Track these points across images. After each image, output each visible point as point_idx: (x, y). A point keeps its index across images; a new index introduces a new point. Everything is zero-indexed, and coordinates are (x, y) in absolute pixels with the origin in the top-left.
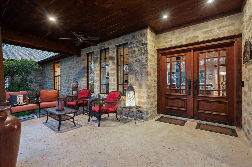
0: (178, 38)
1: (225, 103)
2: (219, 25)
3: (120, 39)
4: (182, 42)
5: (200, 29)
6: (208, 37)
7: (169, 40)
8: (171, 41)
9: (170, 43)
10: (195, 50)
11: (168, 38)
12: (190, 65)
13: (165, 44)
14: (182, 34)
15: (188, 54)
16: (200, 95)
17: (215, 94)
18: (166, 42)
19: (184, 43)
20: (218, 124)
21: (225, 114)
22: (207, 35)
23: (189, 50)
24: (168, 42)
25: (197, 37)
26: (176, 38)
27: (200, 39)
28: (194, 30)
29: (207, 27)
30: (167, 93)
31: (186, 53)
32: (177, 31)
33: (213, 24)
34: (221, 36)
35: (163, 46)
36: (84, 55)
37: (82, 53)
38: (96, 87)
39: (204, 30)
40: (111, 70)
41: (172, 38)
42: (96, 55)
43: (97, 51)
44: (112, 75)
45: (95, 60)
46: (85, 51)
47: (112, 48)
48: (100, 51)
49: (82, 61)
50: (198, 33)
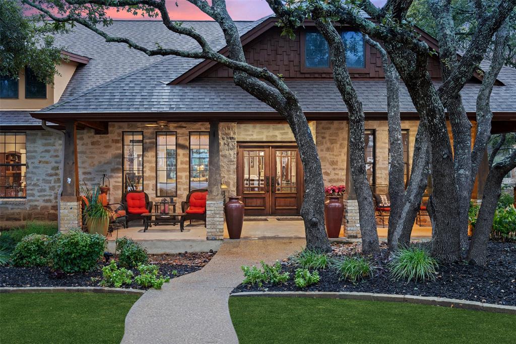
0: (259, 133)
1: (296, 197)
3: (197, 125)
4: (262, 138)
5: (278, 129)
6: (284, 138)
7: (250, 133)
8: (252, 135)
9: (251, 137)
10: (273, 147)
11: (249, 131)
12: (268, 161)
13: (246, 137)
14: (263, 130)
15: (267, 150)
16: (277, 192)
18: (247, 135)
19: (265, 140)
20: (291, 217)
21: (295, 208)
22: (284, 136)
23: (269, 147)
24: (249, 135)
25: (276, 136)
26: (257, 132)
27: (279, 139)
28: (273, 128)
29: (284, 130)
30: (245, 192)
31: (265, 149)
32: (258, 126)
35: (243, 138)
36: (116, 134)
37: (110, 129)
38: (148, 186)
39: (281, 131)
40: (182, 163)
41: (253, 132)
42: (150, 138)
43: (152, 133)
44: (183, 170)
45: (148, 145)
46: (120, 127)
47: (183, 134)
48: (156, 132)
49: (110, 143)
50: (277, 133)
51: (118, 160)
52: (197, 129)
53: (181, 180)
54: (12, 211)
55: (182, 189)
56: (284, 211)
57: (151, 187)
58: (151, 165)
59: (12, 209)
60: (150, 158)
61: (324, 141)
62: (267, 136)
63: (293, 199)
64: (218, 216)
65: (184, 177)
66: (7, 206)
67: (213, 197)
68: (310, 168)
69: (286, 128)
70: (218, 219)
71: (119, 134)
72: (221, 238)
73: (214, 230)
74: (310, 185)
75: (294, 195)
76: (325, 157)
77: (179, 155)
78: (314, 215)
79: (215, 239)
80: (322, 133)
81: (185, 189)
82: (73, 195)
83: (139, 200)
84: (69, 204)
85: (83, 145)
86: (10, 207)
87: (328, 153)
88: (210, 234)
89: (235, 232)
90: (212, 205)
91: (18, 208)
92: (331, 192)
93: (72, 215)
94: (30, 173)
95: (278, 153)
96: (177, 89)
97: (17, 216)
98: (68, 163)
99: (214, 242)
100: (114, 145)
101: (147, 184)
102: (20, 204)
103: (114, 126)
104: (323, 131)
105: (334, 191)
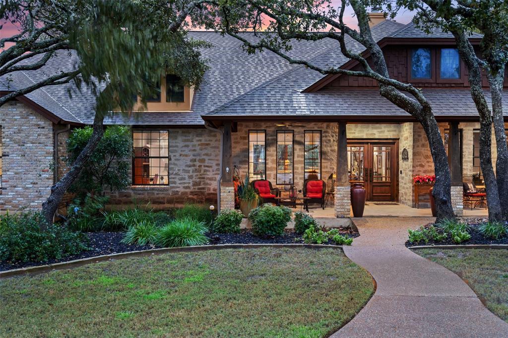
0: (360, 131)
1: (390, 186)
2: (388, 129)
3: (311, 125)
4: (363, 136)
5: (376, 128)
6: (382, 136)
7: (353, 131)
8: (354, 133)
9: (354, 135)
10: (371, 143)
11: (351, 129)
12: (367, 155)
13: (349, 135)
14: (364, 129)
15: (366, 146)
16: (374, 181)
17: (384, 179)
18: (350, 133)
19: (365, 137)
21: (389, 194)
22: (381, 134)
23: (367, 143)
24: (352, 133)
25: (375, 134)
27: (377, 137)
28: (372, 127)
29: (381, 129)
31: (364, 145)
32: (359, 125)
33: (385, 127)
34: (389, 137)
36: (243, 131)
37: (239, 128)
38: (270, 176)
39: (378, 130)
40: (298, 156)
41: (355, 130)
42: (271, 136)
43: (274, 131)
44: (300, 162)
45: (270, 141)
46: (247, 126)
47: (299, 132)
48: (277, 130)
49: (239, 140)
50: (375, 131)
51: (245, 154)
52: (311, 128)
53: (297, 171)
54: (158, 196)
55: (298, 179)
56: (380, 197)
57: (272, 176)
58: (272, 158)
59: (157, 194)
60: (271, 152)
61: (420, 138)
62: (367, 134)
63: (387, 188)
64: (346, 198)
65: (300, 169)
66: (154, 191)
67: (342, 184)
68: (440, 160)
69: (383, 128)
70: (346, 201)
71: (246, 132)
72: (348, 216)
73: (343, 210)
74: (440, 173)
75: (389, 184)
76: (421, 152)
77: (296, 150)
78: (444, 195)
79: (344, 217)
80: (418, 132)
81: (300, 178)
82: (231, 181)
83: (265, 187)
84: (227, 188)
85: (216, 141)
86: (156, 192)
87: (423, 148)
88: (340, 213)
89: (358, 212)
90: (341, 190)
91: (163, 193)
92: (427, 181)
93: (230, 197)
94: (172, 164)
95: (375, 149)
96: (311, 96)
97: (162, 200)
98: (226, 156)
99: (342, 219)
100: (242, 141)
101: (269, 174)
102: (164, 190)
103: (242, 125)
104: (419, 130)
105: (429, 180)
